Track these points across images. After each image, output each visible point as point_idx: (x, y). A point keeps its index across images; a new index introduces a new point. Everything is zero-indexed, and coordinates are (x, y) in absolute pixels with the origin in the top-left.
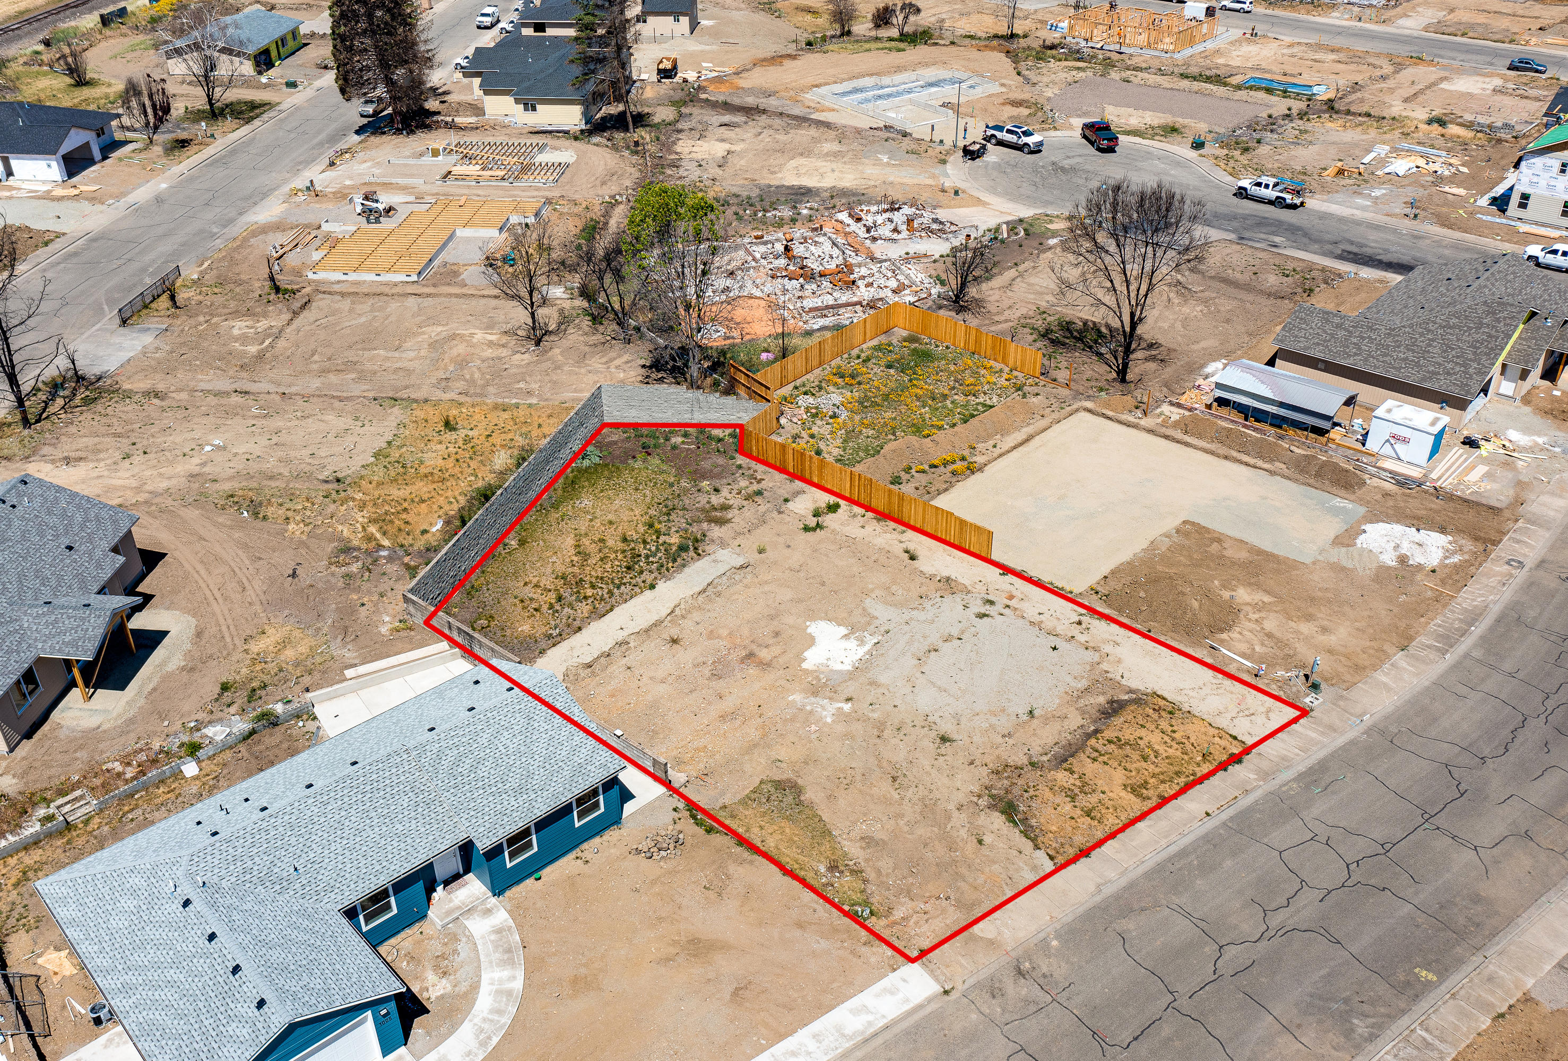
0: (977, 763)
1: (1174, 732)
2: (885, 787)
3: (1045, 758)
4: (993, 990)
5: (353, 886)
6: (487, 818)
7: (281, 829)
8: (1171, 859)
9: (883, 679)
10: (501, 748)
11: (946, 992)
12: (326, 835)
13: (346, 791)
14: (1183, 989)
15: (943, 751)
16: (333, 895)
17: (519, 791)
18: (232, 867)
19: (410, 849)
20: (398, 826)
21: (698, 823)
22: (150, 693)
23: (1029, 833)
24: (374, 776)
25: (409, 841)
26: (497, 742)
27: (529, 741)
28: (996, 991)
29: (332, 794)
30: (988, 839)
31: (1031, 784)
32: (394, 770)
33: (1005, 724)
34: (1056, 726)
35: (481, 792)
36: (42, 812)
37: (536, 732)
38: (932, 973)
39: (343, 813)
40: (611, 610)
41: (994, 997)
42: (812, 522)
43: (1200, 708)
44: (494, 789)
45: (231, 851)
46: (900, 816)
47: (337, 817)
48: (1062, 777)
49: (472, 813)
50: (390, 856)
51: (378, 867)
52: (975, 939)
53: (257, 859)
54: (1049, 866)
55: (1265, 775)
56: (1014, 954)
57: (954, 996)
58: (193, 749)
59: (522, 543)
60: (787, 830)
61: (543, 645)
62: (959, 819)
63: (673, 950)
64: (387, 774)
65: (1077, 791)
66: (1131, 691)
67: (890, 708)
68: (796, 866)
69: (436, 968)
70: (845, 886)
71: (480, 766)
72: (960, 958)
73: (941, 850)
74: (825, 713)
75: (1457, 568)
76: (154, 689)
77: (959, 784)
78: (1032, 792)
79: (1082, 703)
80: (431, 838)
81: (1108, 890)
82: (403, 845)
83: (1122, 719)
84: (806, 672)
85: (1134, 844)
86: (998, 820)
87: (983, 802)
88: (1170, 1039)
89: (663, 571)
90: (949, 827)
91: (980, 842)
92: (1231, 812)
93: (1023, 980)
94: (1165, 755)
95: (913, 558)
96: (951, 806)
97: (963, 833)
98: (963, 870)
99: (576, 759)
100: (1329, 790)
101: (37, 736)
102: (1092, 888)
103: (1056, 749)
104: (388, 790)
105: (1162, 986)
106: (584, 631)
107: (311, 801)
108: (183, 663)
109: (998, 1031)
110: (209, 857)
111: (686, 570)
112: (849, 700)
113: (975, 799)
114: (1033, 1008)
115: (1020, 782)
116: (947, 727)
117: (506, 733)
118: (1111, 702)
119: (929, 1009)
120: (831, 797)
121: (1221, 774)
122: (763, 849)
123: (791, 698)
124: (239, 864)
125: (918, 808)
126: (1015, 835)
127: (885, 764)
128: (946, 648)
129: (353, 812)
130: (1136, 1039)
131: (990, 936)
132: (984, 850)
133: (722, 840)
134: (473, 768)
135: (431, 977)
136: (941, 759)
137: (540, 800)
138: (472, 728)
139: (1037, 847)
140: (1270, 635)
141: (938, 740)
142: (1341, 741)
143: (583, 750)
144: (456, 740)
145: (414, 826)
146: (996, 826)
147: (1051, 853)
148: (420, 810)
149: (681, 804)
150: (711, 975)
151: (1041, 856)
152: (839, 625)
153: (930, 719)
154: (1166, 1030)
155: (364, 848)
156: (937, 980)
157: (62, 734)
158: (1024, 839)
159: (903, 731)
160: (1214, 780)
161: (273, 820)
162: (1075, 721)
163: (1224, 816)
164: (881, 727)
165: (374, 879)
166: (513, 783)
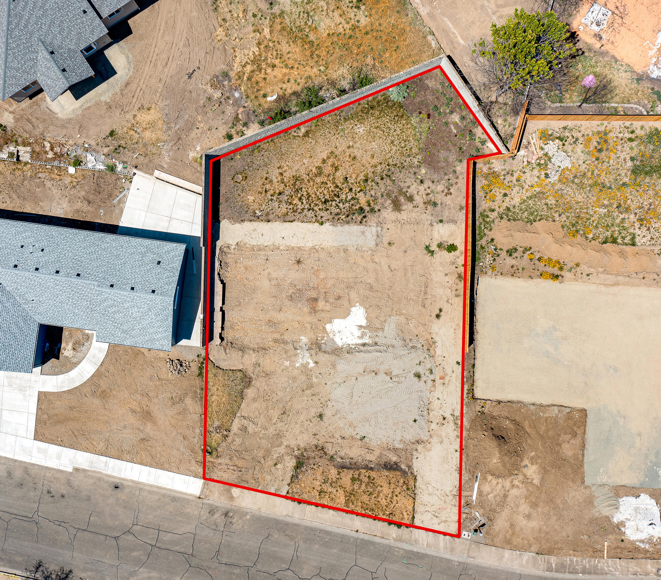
0: (317, 437)
1: (396, 496)
2: (275, 414)
3: (339, 460)
4: (212, 511)
5: (48, 318)
6: (106, 332)
7: (36, 283)
8: (321, 531)
9: (339, 367)
10: (130, 313)
11: (199, 498)
12: (50, 296)
13: (66, 286)
14: (259, 566)
15: (313, 420)
16: (40, 317)
17: (125, 332)
18: (13, 284)
19: (75, 320)
20: (76, 310)
21: (200, 368)
22: (86, 109)
23: (294, 478)
24: (80, 287)
25: (77, 318)
26: (130, 309)
27: (142, 317)
28: (213, 512)
29: (61, 283)
30: (279, 466)
31: (320, 464)
32: (88, 290)
33: (348, 432)
34: (363, 452)
35: (111, 322)
36: (12, 149)
37: (148, 316)
38: (203, 488)
39: (61, 293)
40: (292, 222)
41: (209, 513)
42: (434, 247)
43: (423, 497)
44: (116, 325)
45: (16, 279)
46: (266, 429)
47: (58, 292)
48: (333, 472)
49: (102, 327)
50: (67, 318)
51: (60, 319)
52: (229, 492)
53: (22, 287)
54: (284, 493)
55: (399, 539)
56: (233, 507)
57: (200, 501)
58: (77, 163)
59: (307, 134)
60: (224, 399)
61: (247, 216)
62: (282, 450)
63: (139, 410)
64: (85, 290)
65: (330, 481)
66: (410, 467)
67: (324, 382)
68: (210, 416)
69: (74, 344)
70: (215, 438)
71: (117, 314)
72: (217, 492)
73: (261, 454)
74: (300, 360)
75: (637, 549)
76: (89, 107)
77: (300, 438)
78: (315, 467)
79: (386, 453)
80: (85, 322)
81: (289, 520)
82: (73, 317)
83: (387, 474)
84: (324, 329)
85: (319, 515)
86: (291, 463)
87: (296, 453)
88: (234, 574)
89: (336, 219)
90: (275, 449)
91: (276, 464)
92: (366, 537)
93: (223, 517)
94: (379, 500)
95: (438, 316)
96: (285, 443)
97: (275, 456)
98: (257, 468)
99: (154, 336)
100: (408, 565)
101: (34, 99)
102: (285, 513)
103: (348, 461)
104: (82, 295)
105: (255, 560)
106: (270, 223)
107: (52, 280)
108: (108, 100)
109: (197, 522)
110: (7, 276)
111: (346, 227)
112: (316, 363)
113: (296, 449)
114: (214, 527)
115: (317, 460)
116: (328, 413)
117: (136, 309)
118: (396, 463)
119: (188, 497)
120: (254, 400)
121: (386, 524)
122: (208, 398)
123: (302, 338)
124: (16, 285)
125: (275, 432)
126: (289, 474)
127: (289, 404)
128: (382, 377)
129: (64, 294)
130: (226, 564)
131: (234, 495)
132: (273, 469)
133: (199, 383)
134: (115, 313)
135: (70, 346)
136: (309, 422)
137: (129, 340)
138: (125, 298)
139: (289, 485)
140: (505, 496)
141: (318, 414)
142: (448, 556)
143: (160, 335)
144: (116, 298)
145: (82, 314)
146: (288, 465)
147: (290, 491)
148: (88, 310)
149: (203, 354)
150: (141, 428)
151: (286, 488)
152: (366, 318)
153: (329, 403)
154: (237, 571)
155: (60, 309)
156: (202, 491)
157: (43, 106)
158: (289, 478)
159: (313, 398)
160: (380, 524)
161: (35, 278)
162: (372, 457)
163: (362, 536)
164: (311, 386)
165: (56, 321)
166: (125, 328)
